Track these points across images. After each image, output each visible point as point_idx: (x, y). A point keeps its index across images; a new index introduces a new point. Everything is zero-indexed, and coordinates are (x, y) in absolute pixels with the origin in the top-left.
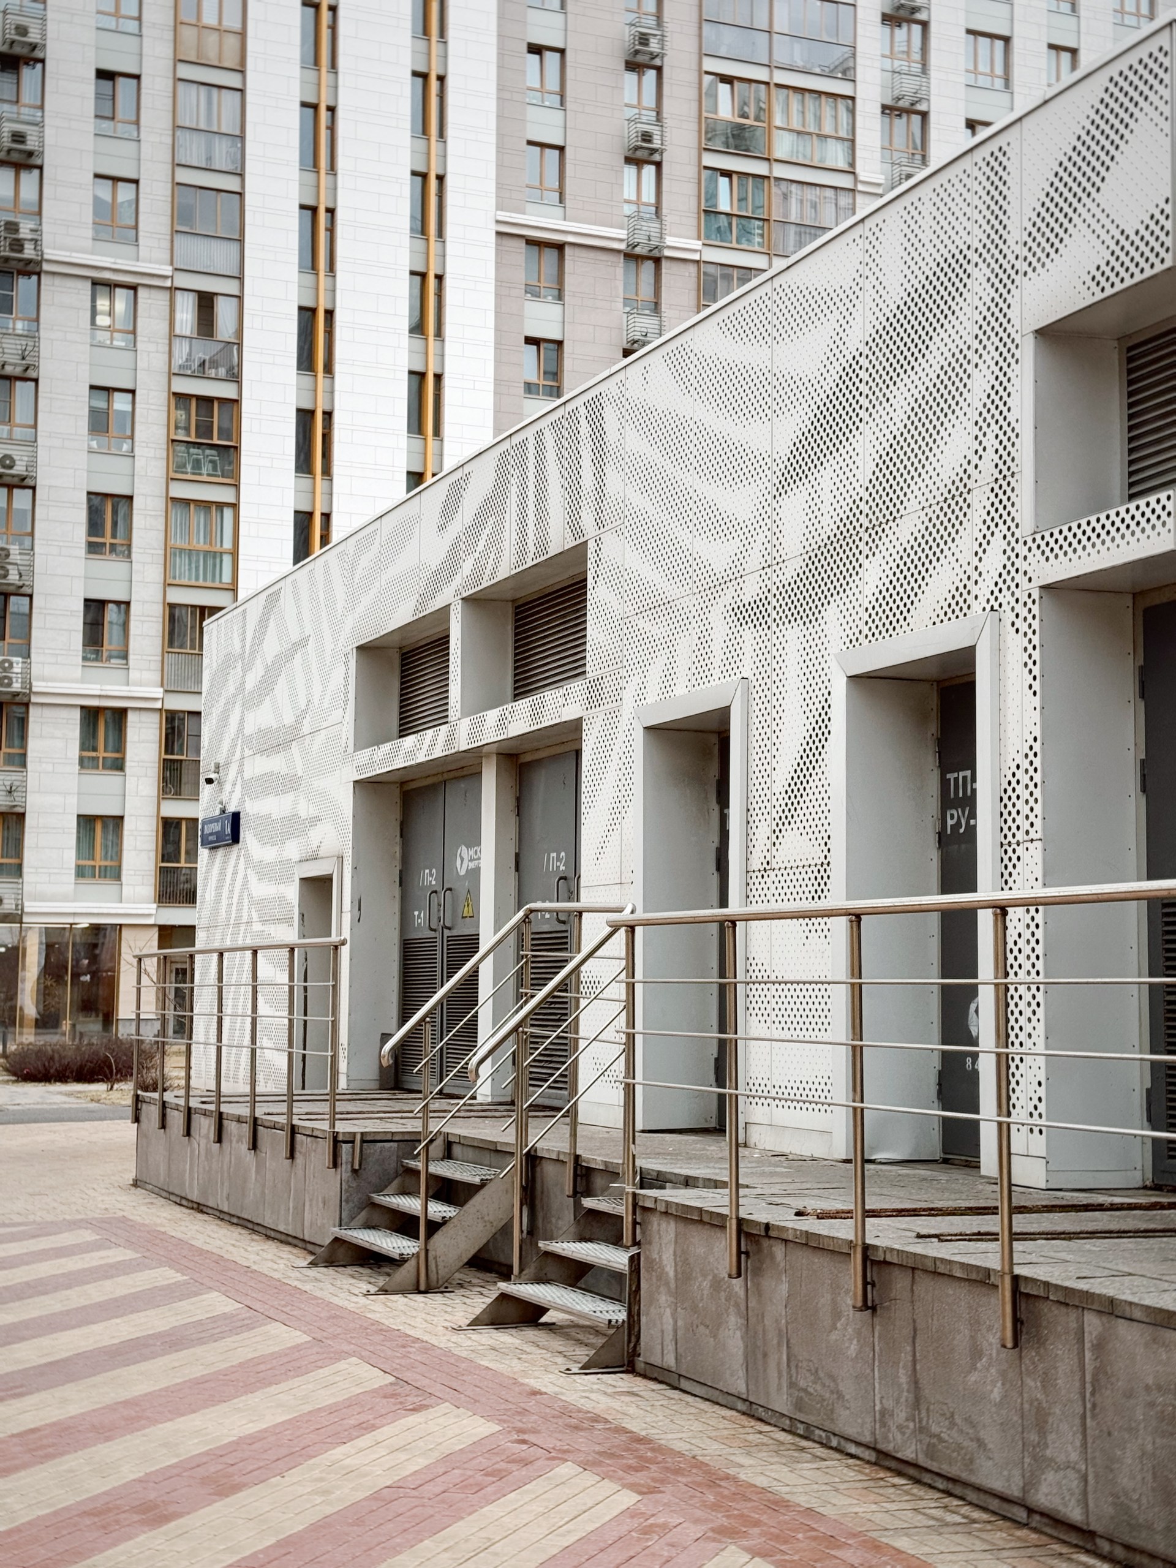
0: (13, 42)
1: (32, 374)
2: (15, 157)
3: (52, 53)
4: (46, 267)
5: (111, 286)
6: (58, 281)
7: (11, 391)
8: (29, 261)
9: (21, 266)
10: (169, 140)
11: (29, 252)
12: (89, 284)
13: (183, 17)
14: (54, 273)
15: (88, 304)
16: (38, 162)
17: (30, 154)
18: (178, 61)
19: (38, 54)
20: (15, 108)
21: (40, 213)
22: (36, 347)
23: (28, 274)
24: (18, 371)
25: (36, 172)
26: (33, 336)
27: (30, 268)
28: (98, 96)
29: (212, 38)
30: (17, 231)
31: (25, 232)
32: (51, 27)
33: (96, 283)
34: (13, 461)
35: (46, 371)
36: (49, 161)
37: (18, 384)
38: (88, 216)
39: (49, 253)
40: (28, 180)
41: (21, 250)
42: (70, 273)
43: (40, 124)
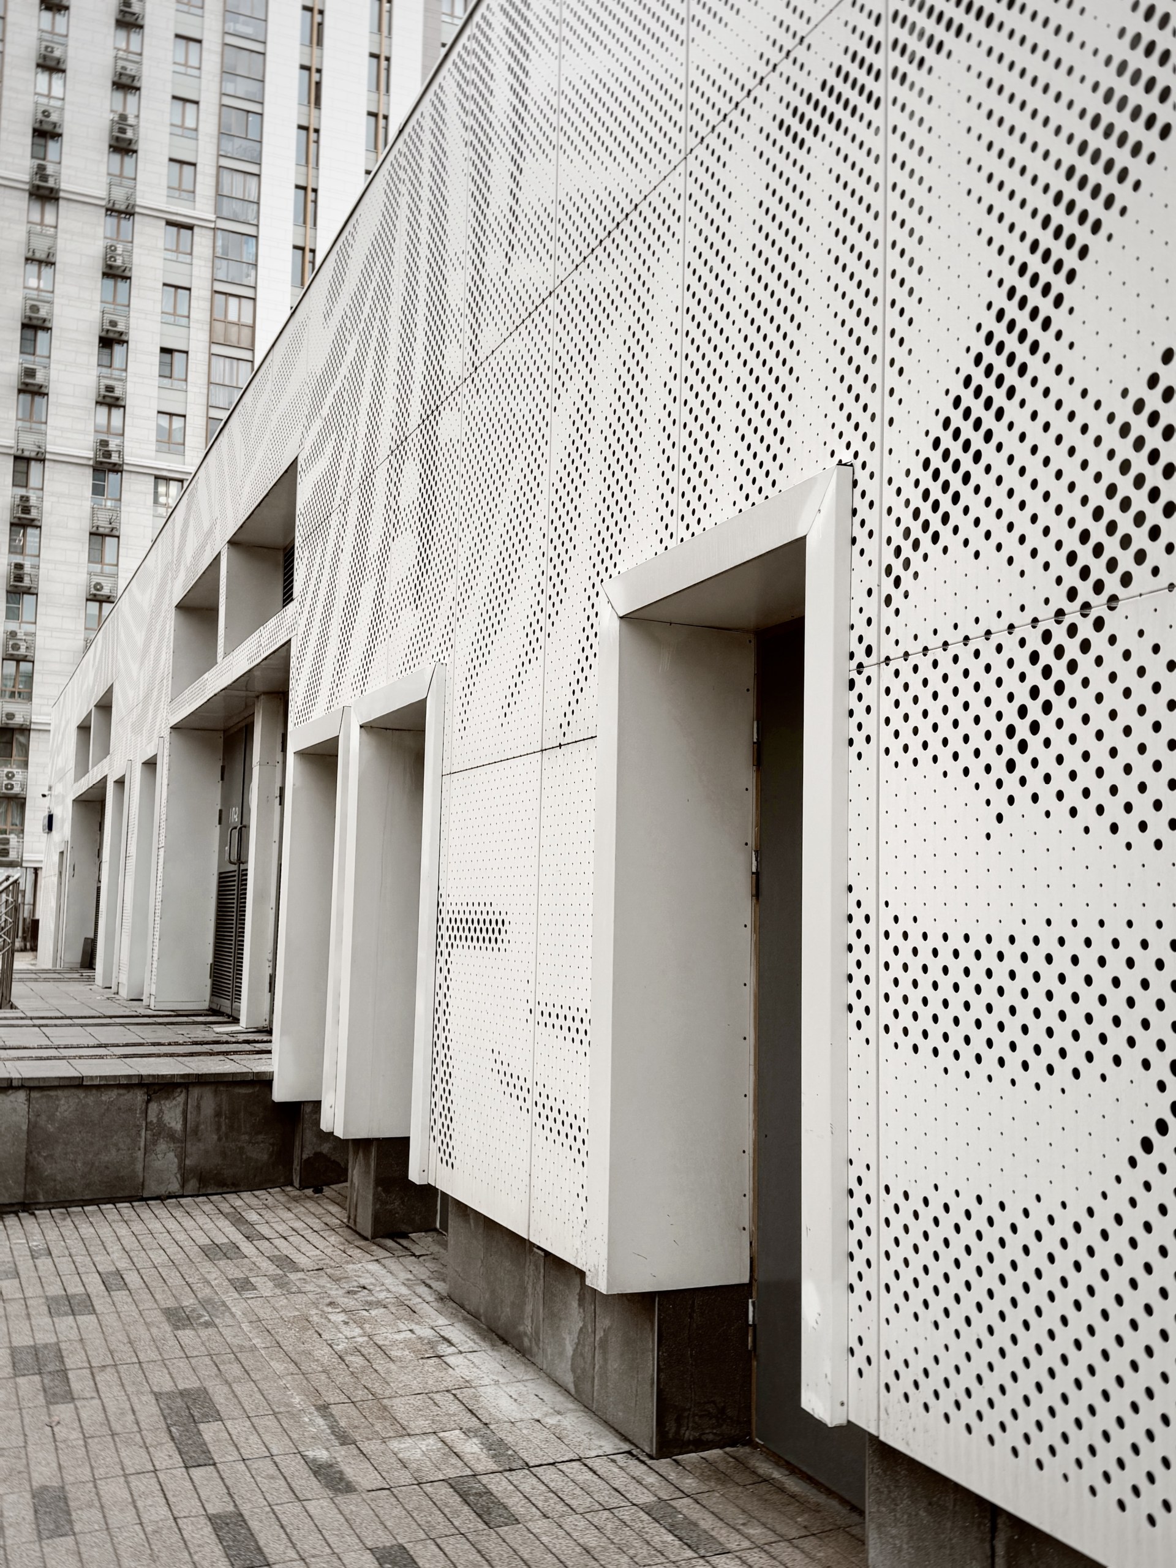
0: (108, 331)
1: (115, 533)
2: (108, 400)
3: (133, 337)
4: (126, 467)
5: (168, 479)
6: (133, 476)
7: (103, 544)
8: (115, 464)
9: (110, 466)
10: (205, 391)
11: (115, 458)
12: (153, 478)
13: (216, 316)
14: (131, 472)
15: (152, 491)
16: (123, 403)
17: (117, 399)
18: (212, 342)
19: (124, 338)
20: (109, 371)
21: (123, 435)
22: (118, 517)
23: (117, 472)
24: (107, 531)
25: (122, 409)
26: (117, 510)
27: (116, 468)
28: (161, 363)
29: (234, 330)
30: (107, 445)
31: (112, 446)
32: (132, 321)
33: (157, 478)
34: (102, 588)
35: (124, 531)
36: (129, 403)
37: (108, 539)
38: (153, 437)
39: (128, 459)
40: (116, 413)
41: (110, 456)
42: (140, 471)
43: (124, 381)
